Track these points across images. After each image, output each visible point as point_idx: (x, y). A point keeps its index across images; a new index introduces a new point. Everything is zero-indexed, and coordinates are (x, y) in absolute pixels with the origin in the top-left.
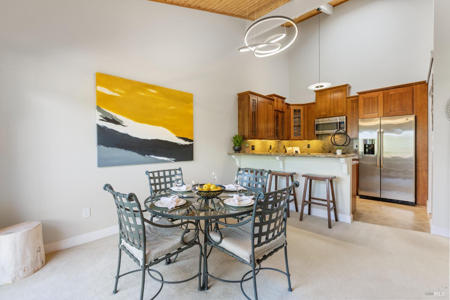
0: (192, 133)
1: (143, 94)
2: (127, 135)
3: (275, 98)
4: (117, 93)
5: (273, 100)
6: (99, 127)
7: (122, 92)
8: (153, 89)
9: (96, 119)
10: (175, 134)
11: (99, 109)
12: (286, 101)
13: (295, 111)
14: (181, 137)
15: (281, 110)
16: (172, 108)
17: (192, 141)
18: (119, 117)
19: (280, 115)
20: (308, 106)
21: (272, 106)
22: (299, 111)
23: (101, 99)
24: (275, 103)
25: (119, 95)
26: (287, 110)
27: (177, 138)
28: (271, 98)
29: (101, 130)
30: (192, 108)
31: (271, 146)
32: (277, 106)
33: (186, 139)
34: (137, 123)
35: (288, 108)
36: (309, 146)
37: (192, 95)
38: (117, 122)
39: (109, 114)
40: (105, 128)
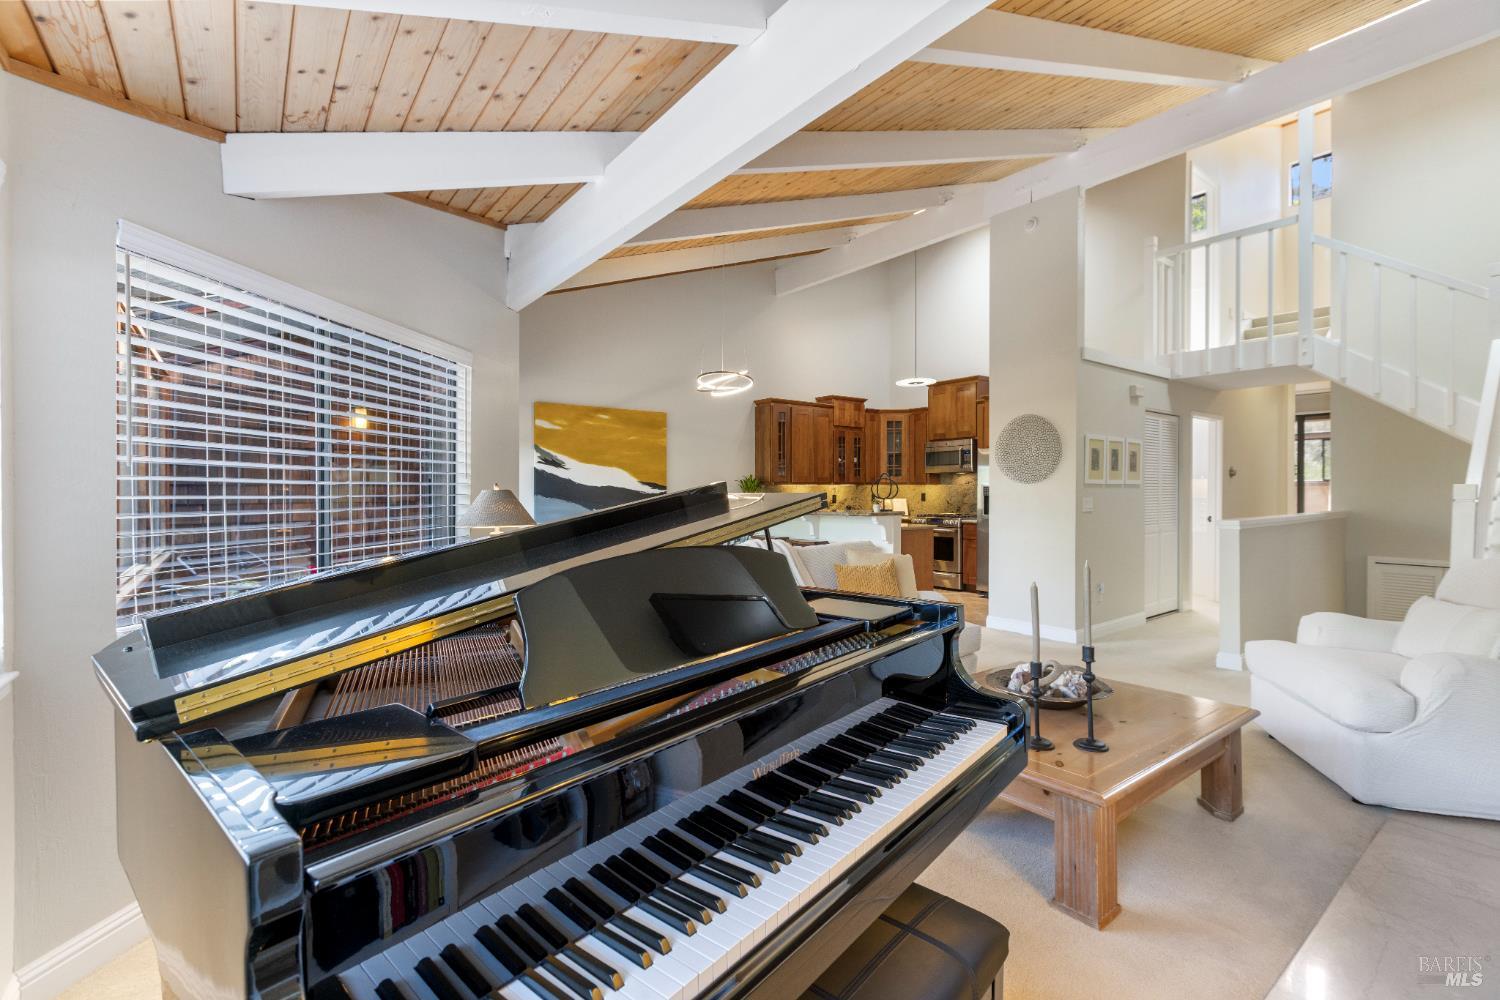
0: (664, 475)
1: (591, 423)
2: (569, 481)
3: (836, 403)
4: (560, 425)
5: (832, 407)
6: (536, 471)
7: (565, 423)
8: (605, 414)
9: (534, 462)
10: (637, 478)
11: (537, 448)
12: (867, 405)
13: (889, 424)
14: (647, 482)
15: (853, 425)
16: (632, 438)
17: (663, 488)
18: (560, 457)
19: (849, 437)
20: (916, 414)
21: (827, 419)
22: (899, 423)
23: (540, 435)
24: (837, 412)
25: (560, 428)
26: (869, 423)
27: (640, 485)
28: (826, 403)
29: (539, 476)
30: (664, 435)
31: (834, 497)
32: (840, 418)
33: (654, 486)
34: (584, 464)
35: (872, 419)
36: (923, 497)
37: (664, 415)
38: (557, 464)
39: (548, 454)
40: (543, 471)
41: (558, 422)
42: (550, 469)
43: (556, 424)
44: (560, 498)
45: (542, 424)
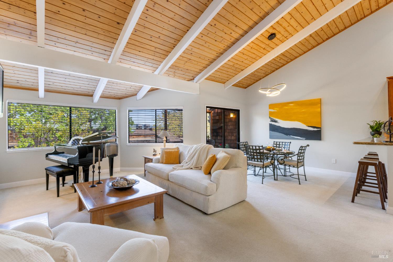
0: (319, 123)
1: (287, 108)
2: (279, 127)
4: (276, 110)
7: (278, 109)
8: (292, 104)
9: (269, 122)
10: (305, 124)
14: (310, 126)
16: (303, 110)
17: (320, 128)
18: (276, 119)
23: (271, 113)
27: (307, 127)
29: (271, 125)
30: (319, 107)
33: (314, 127)
34: (284, 121)
37: (319, 99)
38: (276, 122)
39: (273, 119)
40: (271, 124)
41: (276, 109)
42: (273, 123)
43: (275, 110)
44: (276, 132)
45: (272, 110)
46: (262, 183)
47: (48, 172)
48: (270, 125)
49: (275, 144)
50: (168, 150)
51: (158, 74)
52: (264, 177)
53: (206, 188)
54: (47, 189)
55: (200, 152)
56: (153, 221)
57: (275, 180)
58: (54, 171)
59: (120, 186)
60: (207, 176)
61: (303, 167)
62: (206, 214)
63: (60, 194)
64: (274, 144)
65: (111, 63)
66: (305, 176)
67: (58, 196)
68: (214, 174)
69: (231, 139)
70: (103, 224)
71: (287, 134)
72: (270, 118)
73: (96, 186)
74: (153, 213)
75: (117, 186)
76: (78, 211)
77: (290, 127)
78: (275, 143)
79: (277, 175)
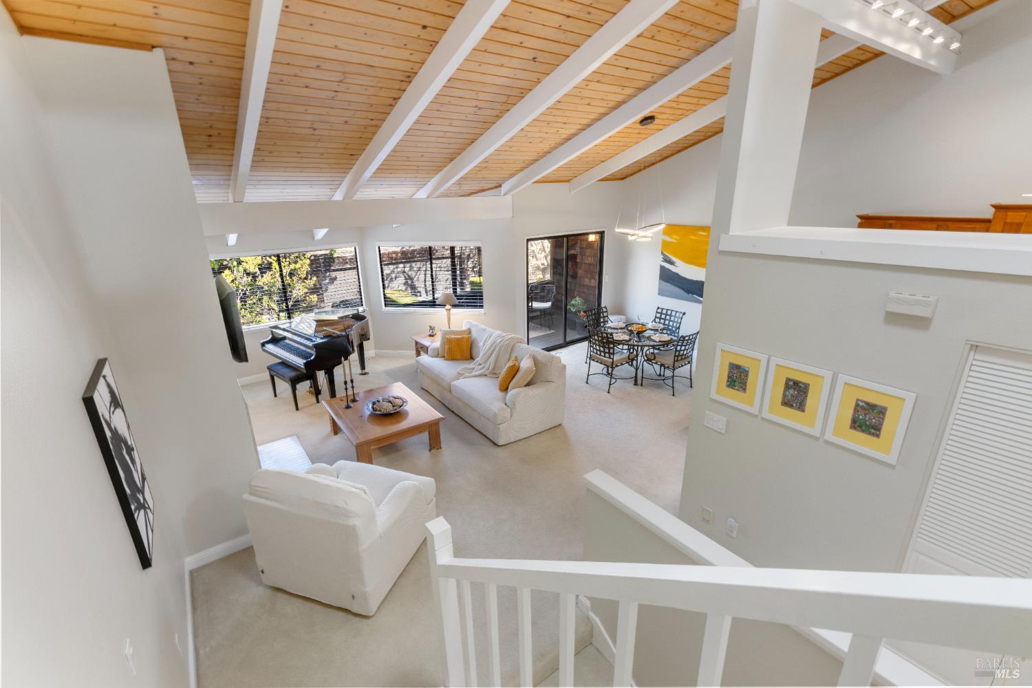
2: (677, 275)
6: (661, 266)
9: (659, 261)
18: (674, 259)
23: (665, 245)
25: (675, 241)
38: (672, 263)
39: (668, 257)
40: (664, 267)
41: (674, 237)
42: (667, 266)
43: (672, 238)
44: (671, 284)
45: (668, 239)
46: (609, 392)
47: (273, 373)
48: (662, 268)
49: (659, 313)
50: (453, 336)
51: (428, 197)
52: (613, 381)
53: (495, 415)
54: (275, 396)
55: (500, 349)
56: (428, 453)
57: (636, 384)
58: (285, 376)
59: (384, 411)
60: (500, 394)
61: (689, 365)
62: (495, 444)
63: (300, 405)
64: (657, 312)
65: (344, 199)
66: (691, 379)
67: (297, 409)
68: (511, 393)
69: (589, 284)
70: (371, 462)
71: (688, 291)
72: (662, 253)
73: (352, 405)
74: (428, 441)
75: (380, 411)
76: (332, 434)
77: (695, 279)
78: (660, 311)
79: (642, 377)
